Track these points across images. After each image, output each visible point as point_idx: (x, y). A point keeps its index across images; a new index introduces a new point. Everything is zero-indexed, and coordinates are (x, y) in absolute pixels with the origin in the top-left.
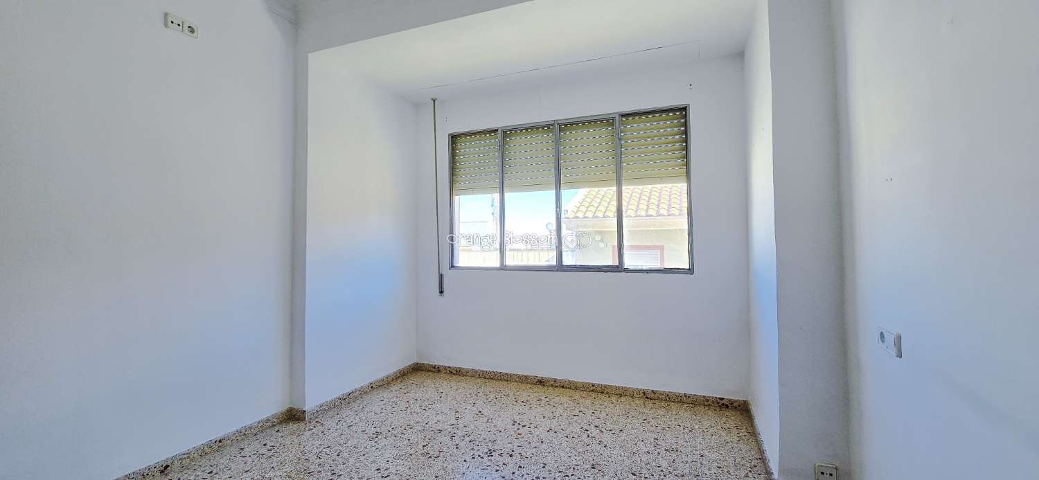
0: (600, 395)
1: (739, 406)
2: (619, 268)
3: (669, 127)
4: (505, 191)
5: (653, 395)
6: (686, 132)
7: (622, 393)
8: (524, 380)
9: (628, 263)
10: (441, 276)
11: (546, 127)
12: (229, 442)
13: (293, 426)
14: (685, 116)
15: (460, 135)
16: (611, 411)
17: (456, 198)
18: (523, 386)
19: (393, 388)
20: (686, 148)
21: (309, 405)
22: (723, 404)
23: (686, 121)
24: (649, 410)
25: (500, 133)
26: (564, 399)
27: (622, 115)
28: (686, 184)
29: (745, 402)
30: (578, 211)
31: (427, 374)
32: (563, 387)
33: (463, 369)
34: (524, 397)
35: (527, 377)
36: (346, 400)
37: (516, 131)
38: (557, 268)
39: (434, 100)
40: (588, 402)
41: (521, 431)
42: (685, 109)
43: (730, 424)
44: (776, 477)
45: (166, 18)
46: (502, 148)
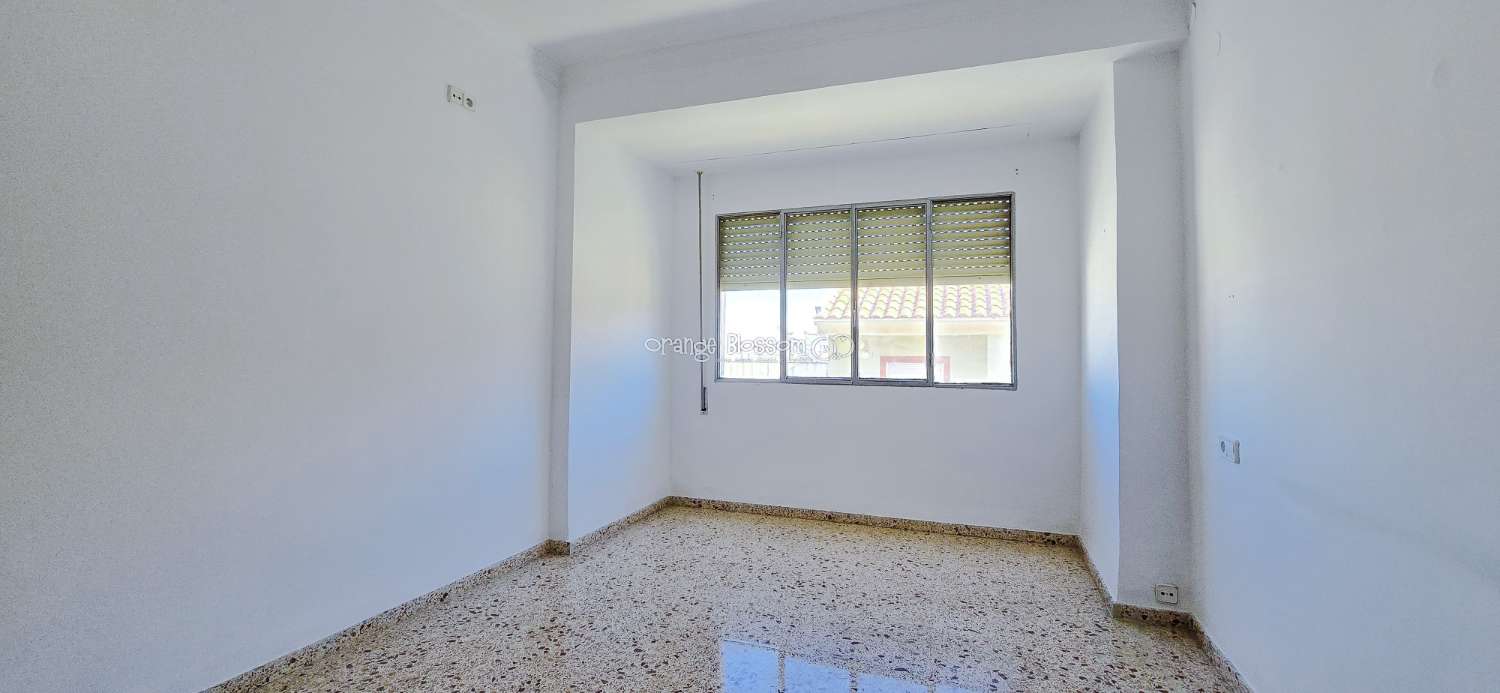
0: (904, 532)
1: (1068, 542)
2: (929, 382)
3: (991, 217)
4: (787, 288)
5: (966, 531)
6: (1009, 224)
7: (930, 529)
8: (809, 516)
10: (704, 390)
11: (844, 212)
13: (556, 561)
14: (1010, 206)
15: (730, 217)
16: (924, 550)
17: (722, 293)
18: (809, 523)
19: (654, 523)
20: (1010, 243)
21: (573, 538)
22: (1048, 540)
23: (1010, 212)
24: (965, 547)
25: (782, 217)
26: (864, 540)
27: (934, 202)
28: (1009, 285)
29: (1074, 537)
30: (833, 309)
31: (688, 510)
32: (857, 523)
33: (730, 503)
34: (814, 533)
35: (813, 512)
36: (606, 534)
37: (801, 215)
38: (855, 380)
39: (700, 174)
40: (892, 538)
41: (825, 564)
42: (1009, 197)
43: (1059, 559)
44: (1115, 600)
45: (449, 91)
46: (785, 235)
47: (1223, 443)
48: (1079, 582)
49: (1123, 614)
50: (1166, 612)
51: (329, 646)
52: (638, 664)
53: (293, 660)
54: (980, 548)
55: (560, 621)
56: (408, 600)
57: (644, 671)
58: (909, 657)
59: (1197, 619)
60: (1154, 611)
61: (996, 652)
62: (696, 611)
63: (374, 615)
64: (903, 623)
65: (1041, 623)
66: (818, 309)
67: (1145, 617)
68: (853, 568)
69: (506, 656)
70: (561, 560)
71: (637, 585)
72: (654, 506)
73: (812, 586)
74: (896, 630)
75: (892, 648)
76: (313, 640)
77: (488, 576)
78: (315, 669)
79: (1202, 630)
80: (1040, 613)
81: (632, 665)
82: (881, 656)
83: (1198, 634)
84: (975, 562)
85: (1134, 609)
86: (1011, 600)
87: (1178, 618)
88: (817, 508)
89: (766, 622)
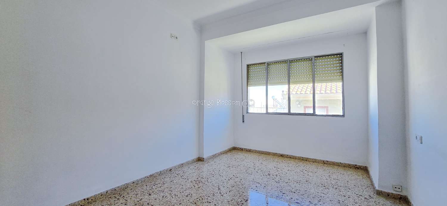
0: (306, 161)
1: (363, 168)
2: (314, 114)
3: (335, 61)
4: (268, 85)
5: (327, 163)
6: (342, 63)
7: (315, 161)
8: (275, 154)
9: (317, 113)
10: (243, 116)
11: (285, 62)
12: (184, 165)
13: (200, 163)
14: (342, 57)
15: (251, 65)
16: (312, 167)
17: (249, 88)
18: (275, 157)
19: (229, 154)
21: (205, 156)
22: (356, 167)
23: (342, 59)
24: (326, 167)
25: (266, 64)
26: (292, 163)
27: (315, 57)
28: (342, 83)
29: (366, 167)
31: (239, 151)
32: (290, 158)
33: (252, 150)
34: (276, 160)
35: (276, 154)
36: (214, 156)
37: (272, 63)
38: (289, 114)
39: (241, 53)
40: (301, 163)
41: (278, 169)
42: (342, 54)
43: (360, 174)
44: (377, 188)
45: (171, 35)
46: (267, 69)
47: (416, 136)
48: (366, 182)
49: (379, 193)
50: (397, 194)
51: (142, 180)
52: (219, 193)
53: (134, 183)
54: (331, 168)
55: (199, 179)
56: (161, 170)
57: (220, 195)
58: (301, 199)
59: (409, 198)
60: (392, 193)
61: (331, 201)
62: (236, 180)
63: (153, 173)
64: (300, 189)
65: (349, 193)
66: (283, 91)
67: (388, 195)
68: (287, 171)
69: (184, 187)
70: (202, 162)
71: (221, 171)
72: (229, 149)
73: (273, 175)
74: (298, 191)
75: (295, 196)
76: (138, 178)
77: (182, 165)
78: (139, 185)
79: (410, 202)
80: (349, 190)
81: (217, 193)
82: (291, 198)
83: (409, 203)
84: (328, 173)
85: (385, 192)
86: (339, 185)
87: (402, 197)
88: (278, 152)
89: (258, 185)
